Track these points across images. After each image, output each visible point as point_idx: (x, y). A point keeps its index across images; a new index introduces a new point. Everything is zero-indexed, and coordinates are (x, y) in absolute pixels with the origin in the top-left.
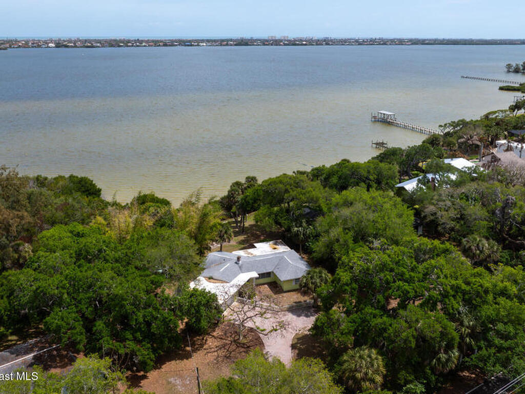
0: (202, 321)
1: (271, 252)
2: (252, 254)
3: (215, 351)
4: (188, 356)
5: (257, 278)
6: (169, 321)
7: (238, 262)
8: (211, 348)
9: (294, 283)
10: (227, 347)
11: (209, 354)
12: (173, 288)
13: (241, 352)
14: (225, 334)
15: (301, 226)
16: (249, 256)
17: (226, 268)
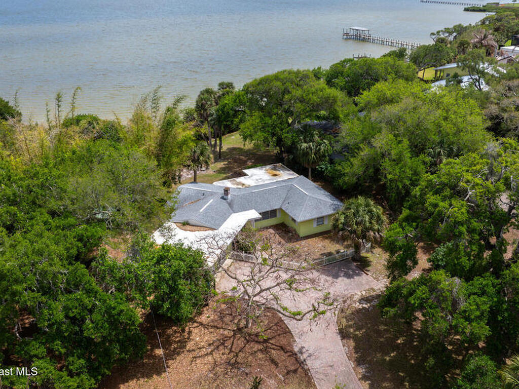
0: (183, 305)
1: (269, 180)
2: (243, 185)
3: (207, 354)
4: (158, 368)
5: (257, 220)
6: (119, 314)
7: (225, 197)
8: (200, 348)
9: (315, 224)
10: (228, 344)
11: (198, 361)
12: (123, 246)
13: (255, 352)
14: (221, 318)
15: (312, 140)
16: (240, 187)
17: (208, 206)
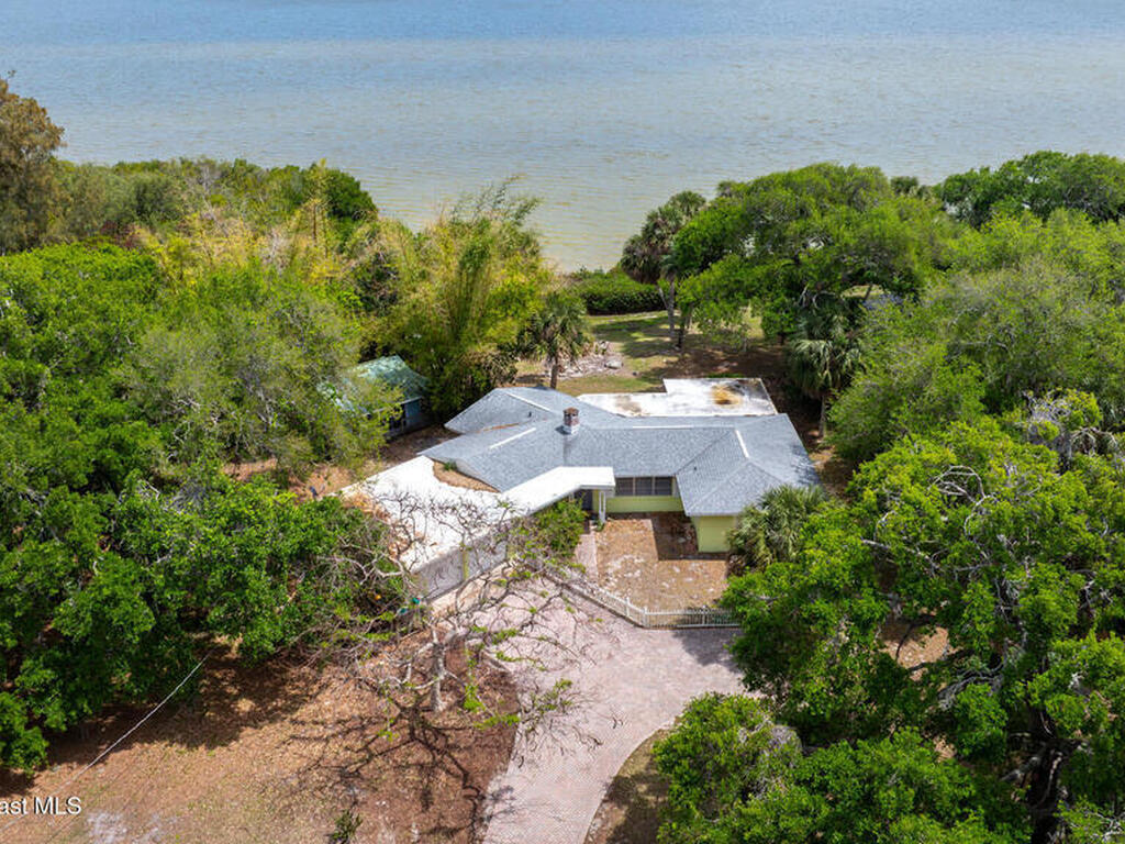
1: (703, 410)
2: (638, 410)
3: (319, 739)
7: (565, 429)
8: (316, 723)
10: (372, 732)
11: (294, 746)
15: (827, 337)
16: (628, 413)
17: (518, 441)
